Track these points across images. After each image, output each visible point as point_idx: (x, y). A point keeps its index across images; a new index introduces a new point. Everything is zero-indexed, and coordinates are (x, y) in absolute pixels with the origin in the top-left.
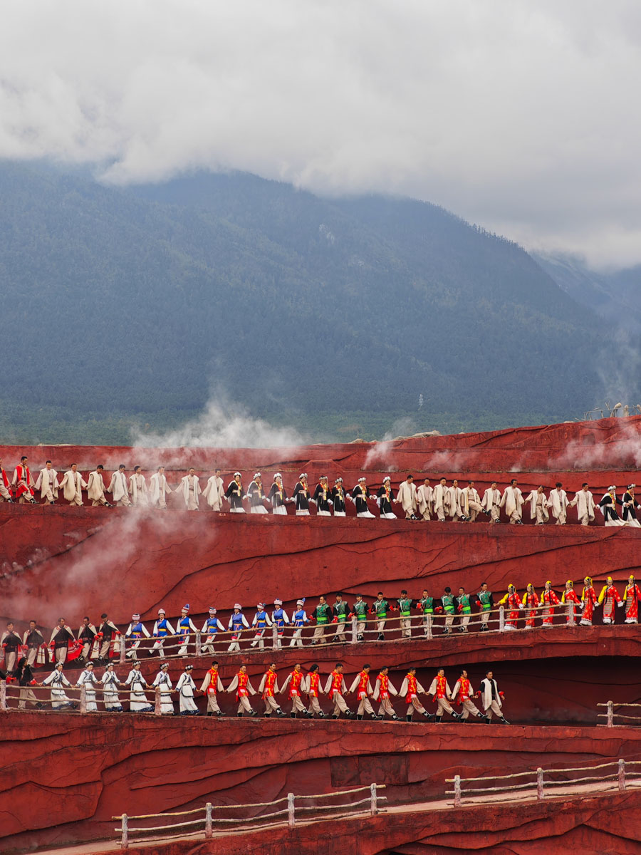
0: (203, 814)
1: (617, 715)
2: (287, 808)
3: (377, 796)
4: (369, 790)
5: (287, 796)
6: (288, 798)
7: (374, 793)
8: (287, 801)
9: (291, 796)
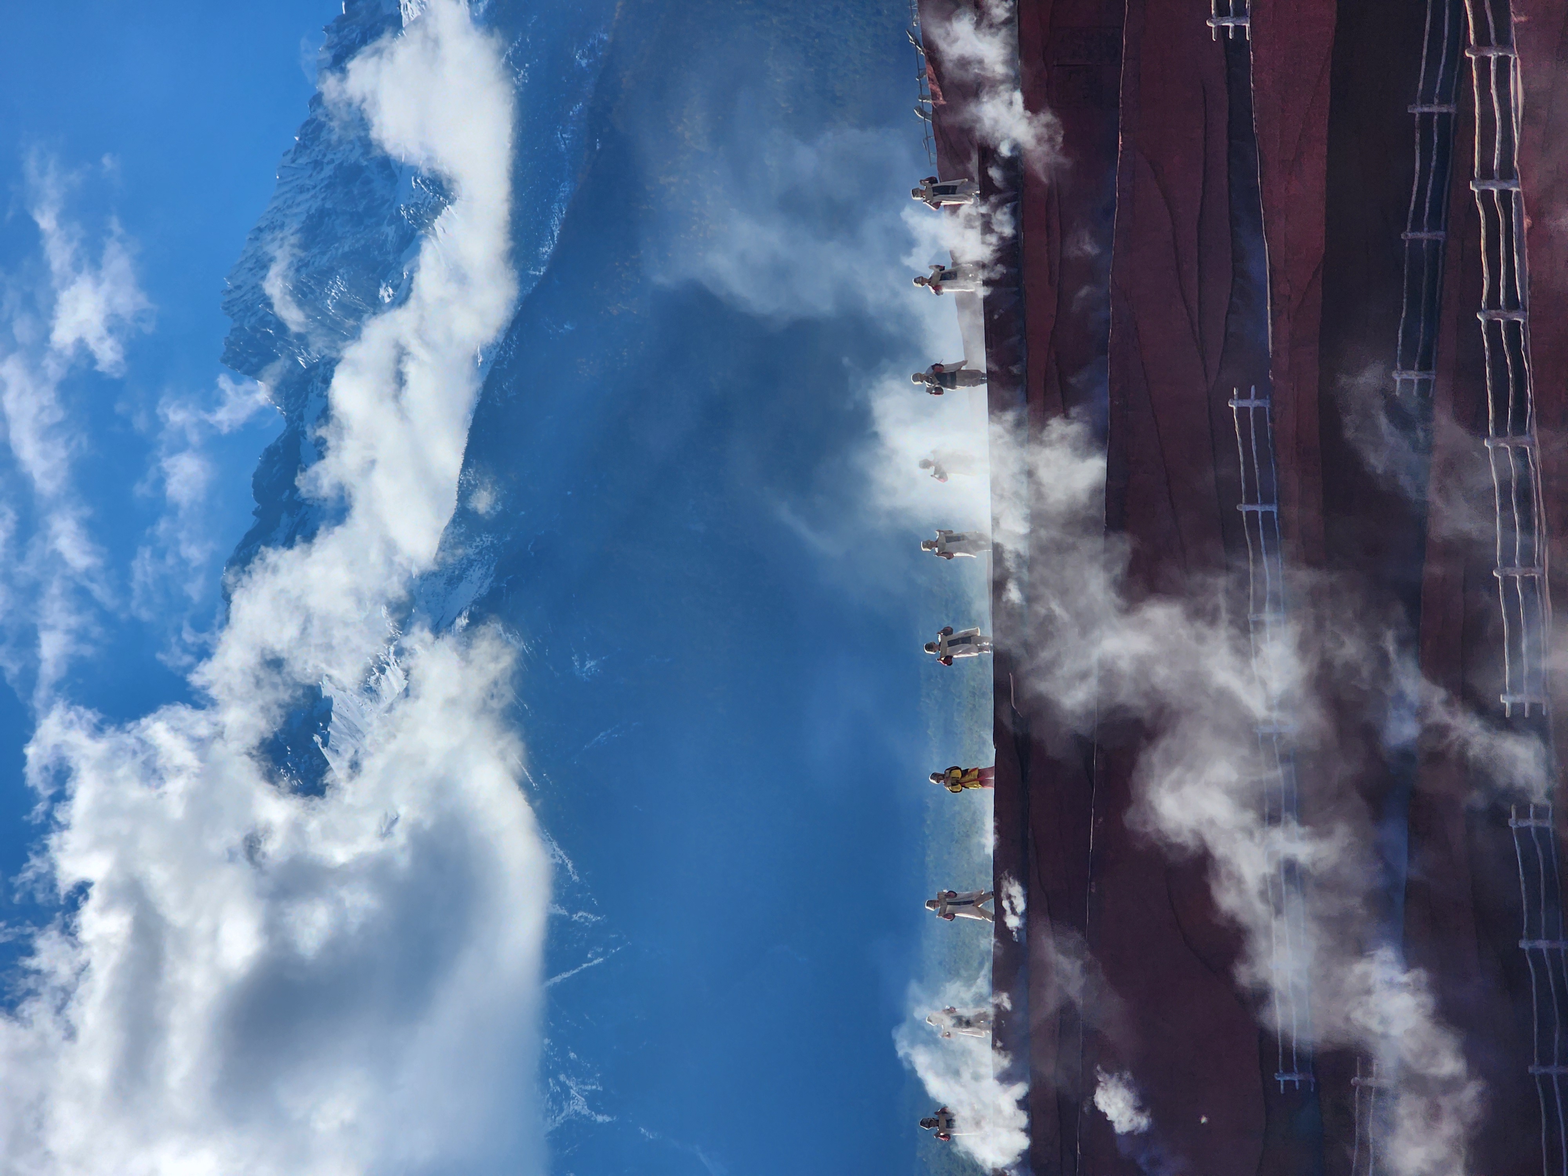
0: (1546, 1080)
1: (1416, 366)
2: (1542, 950)
3: (1529, 817)
4: (1519, 829)
5: (1524, 950)
6: (1527, 948)
7: (1523, 824)
8: (1531, 950)
9: (1524, 945)
